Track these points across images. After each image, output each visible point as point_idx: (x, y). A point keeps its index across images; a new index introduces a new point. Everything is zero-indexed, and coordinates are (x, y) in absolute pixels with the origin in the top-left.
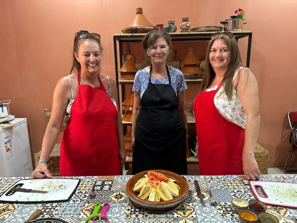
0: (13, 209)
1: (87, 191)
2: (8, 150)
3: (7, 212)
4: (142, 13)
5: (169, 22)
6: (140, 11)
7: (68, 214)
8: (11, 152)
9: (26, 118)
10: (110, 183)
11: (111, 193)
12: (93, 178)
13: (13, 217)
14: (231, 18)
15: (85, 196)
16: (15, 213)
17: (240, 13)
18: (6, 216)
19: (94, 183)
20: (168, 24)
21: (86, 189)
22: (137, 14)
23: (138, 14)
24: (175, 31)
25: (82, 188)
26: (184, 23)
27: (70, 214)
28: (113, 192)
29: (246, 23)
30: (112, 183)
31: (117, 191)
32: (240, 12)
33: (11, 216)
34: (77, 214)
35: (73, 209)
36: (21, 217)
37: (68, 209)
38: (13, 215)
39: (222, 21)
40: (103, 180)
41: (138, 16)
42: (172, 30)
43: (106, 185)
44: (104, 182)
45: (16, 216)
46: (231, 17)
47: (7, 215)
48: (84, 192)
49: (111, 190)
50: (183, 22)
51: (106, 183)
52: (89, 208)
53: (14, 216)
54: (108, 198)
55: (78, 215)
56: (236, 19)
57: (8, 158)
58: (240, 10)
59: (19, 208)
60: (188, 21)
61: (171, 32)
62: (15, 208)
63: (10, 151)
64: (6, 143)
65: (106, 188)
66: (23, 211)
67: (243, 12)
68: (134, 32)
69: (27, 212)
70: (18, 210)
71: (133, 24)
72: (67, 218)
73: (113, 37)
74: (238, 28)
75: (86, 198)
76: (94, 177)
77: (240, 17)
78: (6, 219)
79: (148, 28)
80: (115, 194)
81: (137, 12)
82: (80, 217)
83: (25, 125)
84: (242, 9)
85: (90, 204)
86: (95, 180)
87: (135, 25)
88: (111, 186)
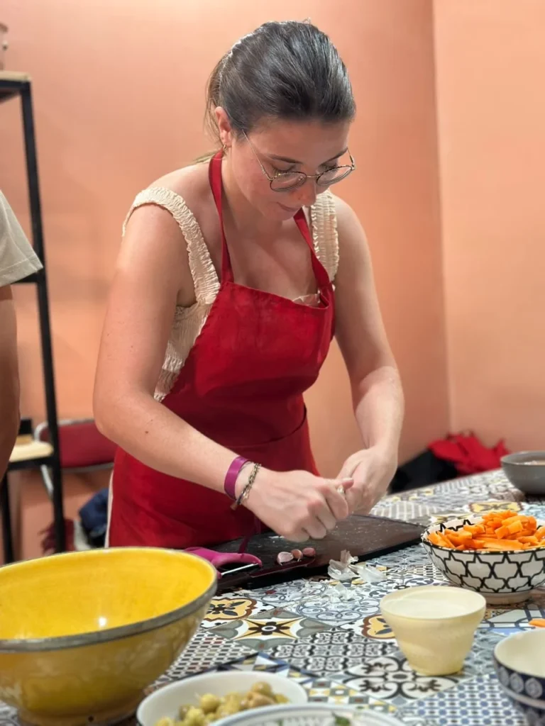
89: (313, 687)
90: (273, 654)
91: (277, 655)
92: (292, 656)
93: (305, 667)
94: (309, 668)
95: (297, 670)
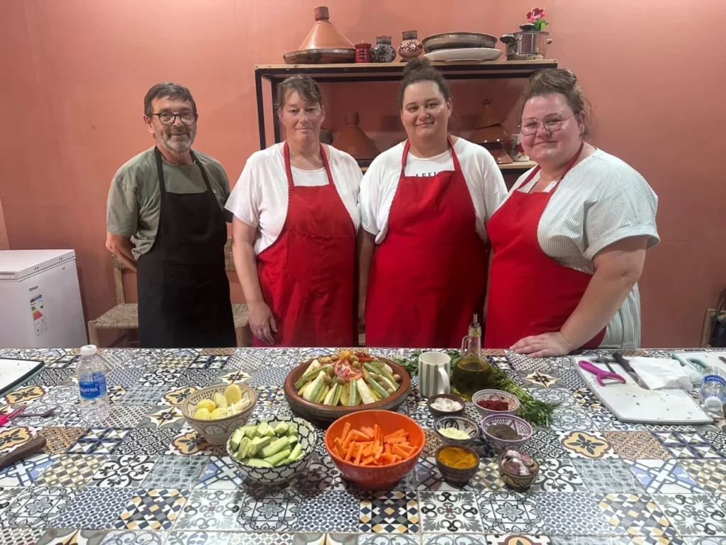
0: (42, 393)
1: (178, 369)
2: (37, 316)
3: (30, 397)
4: (328, 19)
5: (377, 38)
6: (323, 15)
7: (138, 401)
8: (43, 320)
9: (73, 250)
10: (225, 358)
11: (223, 373)
12: (193, 352)
13: (41, 404)
14: (521, 30)
15: (174, 377)
16: (44, 398)
17: (537, 19)
18: (28, 402)
19: (194, 359)
20: (377, 43)
21: (176, 367)
22: (317, 20)
23: (319, 21)
24: (393, 59)
25: (169, 366)
26: (405, 43)
27: (143, 401)
28: (227, 372)
29: (550, 42)
30: (229, 358)
31: (234, 370)
32: (536, 17)
33: (38, 403)
34: (154, 401)
35: (149, 393)
36: (55, 403)
37: (141, 393)
38: (41, 401)
39: (504, 36)
40: (213, 354)
41: (317, 26)
42: (387, 57)
43: (215, 361)
44: (213, 357)
45: (46, 402)
46: (521, 27)
47: (31, 401)
48: (172, 371)
49: (224, 368)
50: (404, 40)
51: (217, 358)
52: (177, 393)
53: (44, 403)
54: (216, 379)
55: (156, 402)
56: (532, 33)
57: (38, 333)
58: (538, 12)
59: (52, 393)
60: (416, 38)
61: (385, 62)
62: (45, 393)
63: (41, 318)
64: (32, 301)
65: (216, 365)
66: (59, 396)
67: (542, 16)
68: (313, 61)
69: (66, 398)
70: (49, 394)
71: (308, 42)
72: (136, 405)
73: (254, 72)
74: (536, 54)
75: (176, 379)
76: (197, 350)
77: (537, 28)
78: (28, 406)
79: (341, 53)
80: (229, 375)
81: (317, 15)
82: (160, 404)
83: (71, 266)
84: (542, 11)
85: (180, 388)
86: (197, 354)
87: (312, 46)
88: (225, 363)
89: (721, 463)
90: (704, 435)
91: (706, 436)
92: (714, 440)
93: (720, 449)
94: (722, 450)
95: (715, 450)
